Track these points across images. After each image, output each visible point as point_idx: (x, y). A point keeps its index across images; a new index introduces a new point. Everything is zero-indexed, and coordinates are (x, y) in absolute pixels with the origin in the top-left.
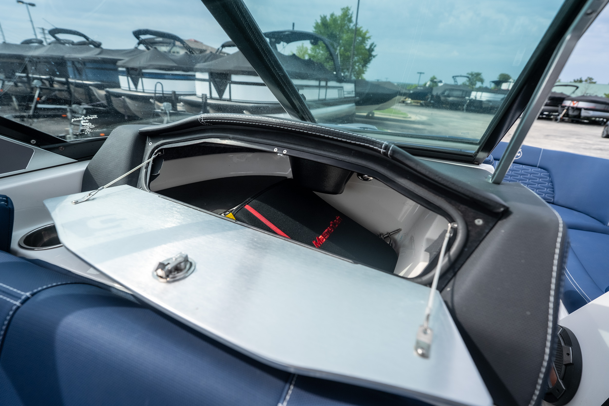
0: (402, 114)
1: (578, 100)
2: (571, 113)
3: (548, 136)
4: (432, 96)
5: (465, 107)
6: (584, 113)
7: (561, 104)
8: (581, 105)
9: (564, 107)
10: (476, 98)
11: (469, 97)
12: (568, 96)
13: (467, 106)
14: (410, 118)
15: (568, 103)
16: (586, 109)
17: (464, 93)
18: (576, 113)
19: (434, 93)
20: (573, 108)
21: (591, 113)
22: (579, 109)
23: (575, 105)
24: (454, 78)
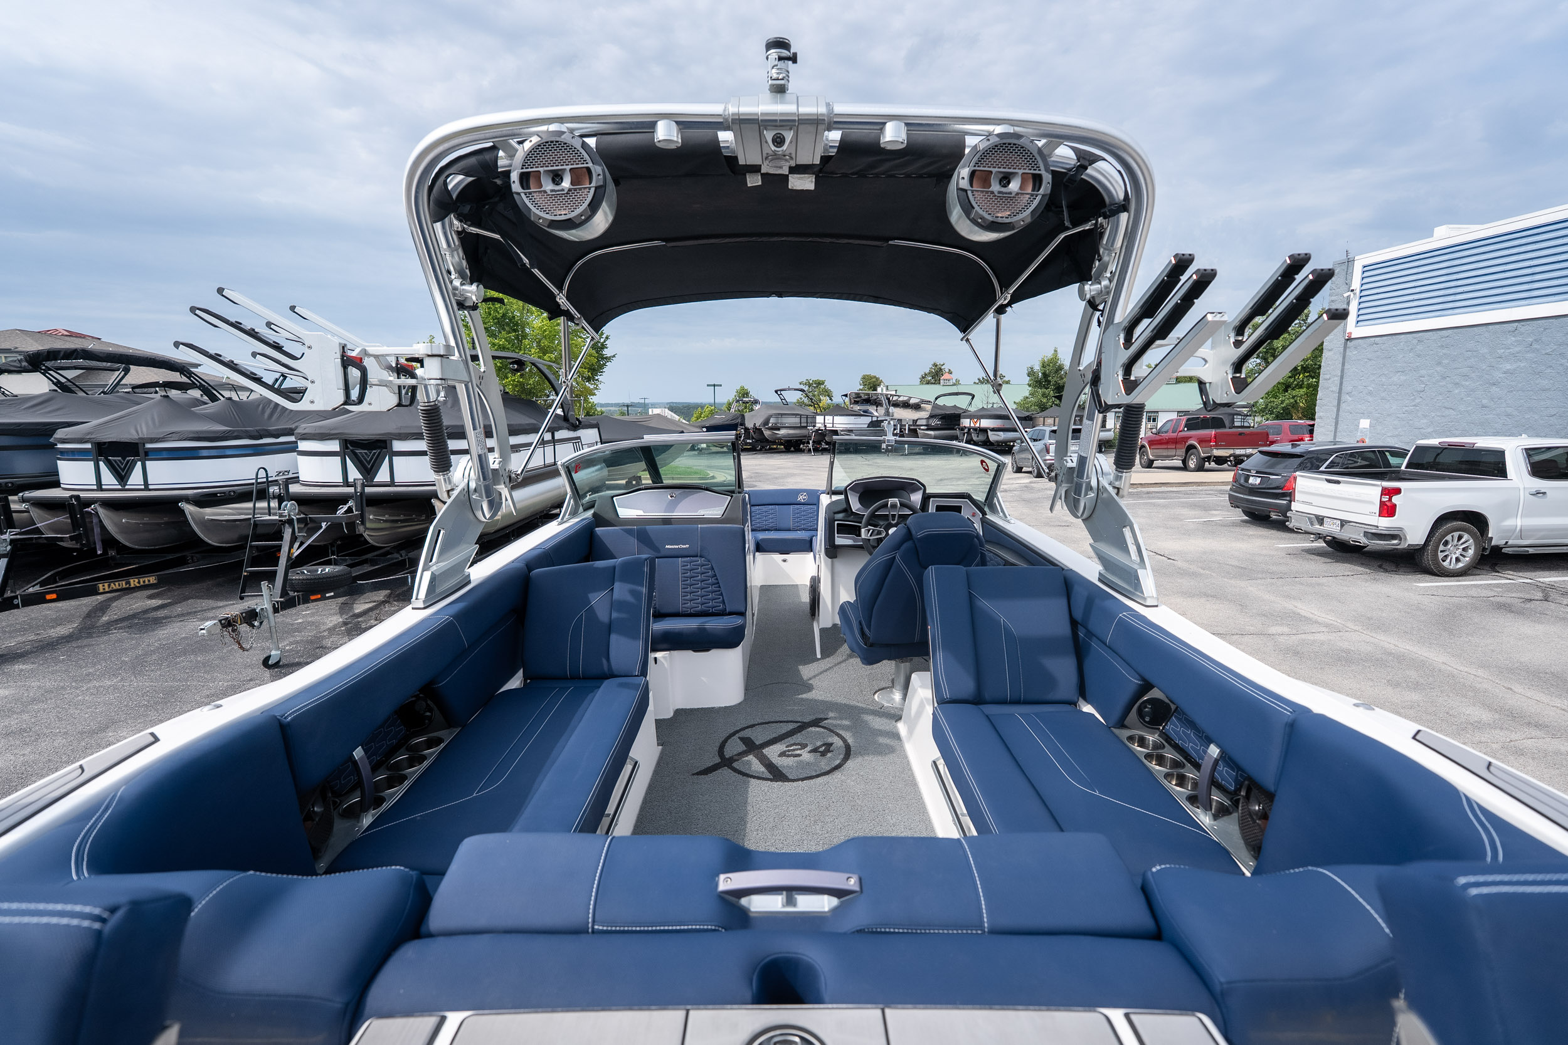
0: (696, 473)
1: (979, 416)
2: (975, 438)
3: (941, 480)
4: (746, 429)
5: (810, 446)
6: (993, 437)
7: (959, 425)
8: (985, 423)
9: (962, 429)
10: (825, 426)
11: (814, 426)
12: (966, 411)
13: (813, 442)
14: (713, 477)
15: (966, 422)
16: (993, 430)
17: (804, 420)
18: (982, 438)
19: (749, 424)
20: (975, 429)
21: (1002, 436)
22: (984, 431)
23: (978, 425)
24: (779, 392)
